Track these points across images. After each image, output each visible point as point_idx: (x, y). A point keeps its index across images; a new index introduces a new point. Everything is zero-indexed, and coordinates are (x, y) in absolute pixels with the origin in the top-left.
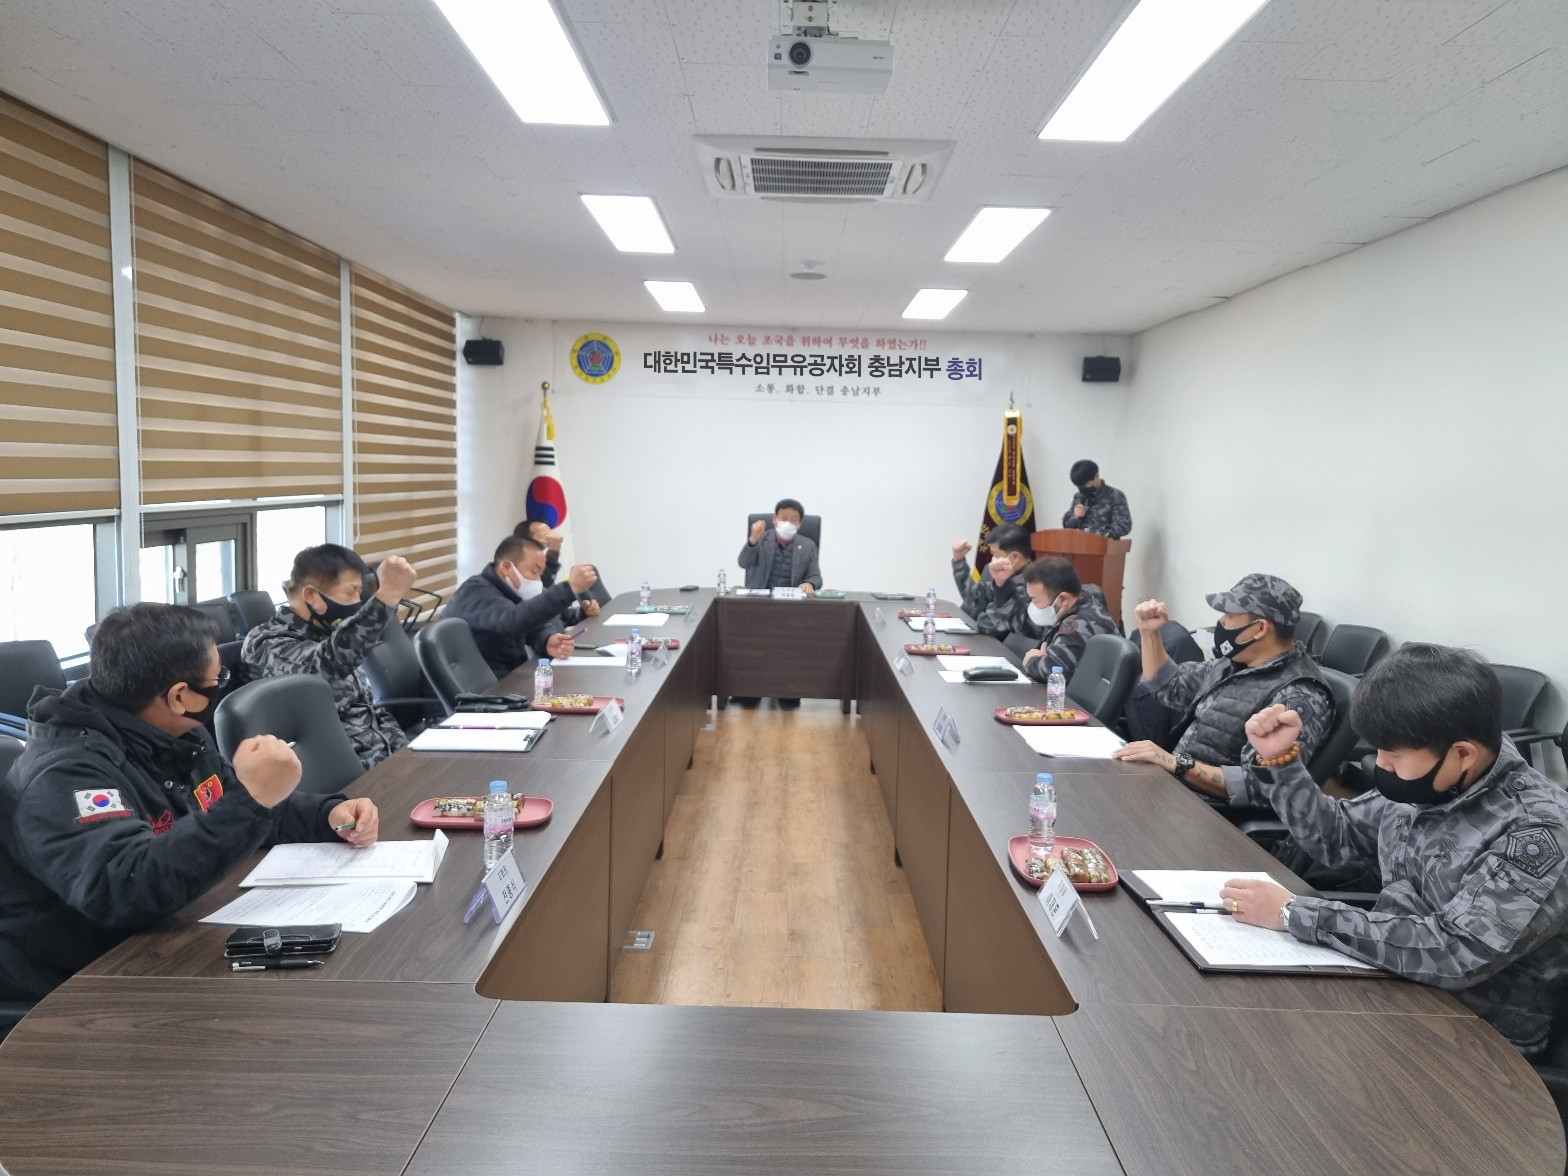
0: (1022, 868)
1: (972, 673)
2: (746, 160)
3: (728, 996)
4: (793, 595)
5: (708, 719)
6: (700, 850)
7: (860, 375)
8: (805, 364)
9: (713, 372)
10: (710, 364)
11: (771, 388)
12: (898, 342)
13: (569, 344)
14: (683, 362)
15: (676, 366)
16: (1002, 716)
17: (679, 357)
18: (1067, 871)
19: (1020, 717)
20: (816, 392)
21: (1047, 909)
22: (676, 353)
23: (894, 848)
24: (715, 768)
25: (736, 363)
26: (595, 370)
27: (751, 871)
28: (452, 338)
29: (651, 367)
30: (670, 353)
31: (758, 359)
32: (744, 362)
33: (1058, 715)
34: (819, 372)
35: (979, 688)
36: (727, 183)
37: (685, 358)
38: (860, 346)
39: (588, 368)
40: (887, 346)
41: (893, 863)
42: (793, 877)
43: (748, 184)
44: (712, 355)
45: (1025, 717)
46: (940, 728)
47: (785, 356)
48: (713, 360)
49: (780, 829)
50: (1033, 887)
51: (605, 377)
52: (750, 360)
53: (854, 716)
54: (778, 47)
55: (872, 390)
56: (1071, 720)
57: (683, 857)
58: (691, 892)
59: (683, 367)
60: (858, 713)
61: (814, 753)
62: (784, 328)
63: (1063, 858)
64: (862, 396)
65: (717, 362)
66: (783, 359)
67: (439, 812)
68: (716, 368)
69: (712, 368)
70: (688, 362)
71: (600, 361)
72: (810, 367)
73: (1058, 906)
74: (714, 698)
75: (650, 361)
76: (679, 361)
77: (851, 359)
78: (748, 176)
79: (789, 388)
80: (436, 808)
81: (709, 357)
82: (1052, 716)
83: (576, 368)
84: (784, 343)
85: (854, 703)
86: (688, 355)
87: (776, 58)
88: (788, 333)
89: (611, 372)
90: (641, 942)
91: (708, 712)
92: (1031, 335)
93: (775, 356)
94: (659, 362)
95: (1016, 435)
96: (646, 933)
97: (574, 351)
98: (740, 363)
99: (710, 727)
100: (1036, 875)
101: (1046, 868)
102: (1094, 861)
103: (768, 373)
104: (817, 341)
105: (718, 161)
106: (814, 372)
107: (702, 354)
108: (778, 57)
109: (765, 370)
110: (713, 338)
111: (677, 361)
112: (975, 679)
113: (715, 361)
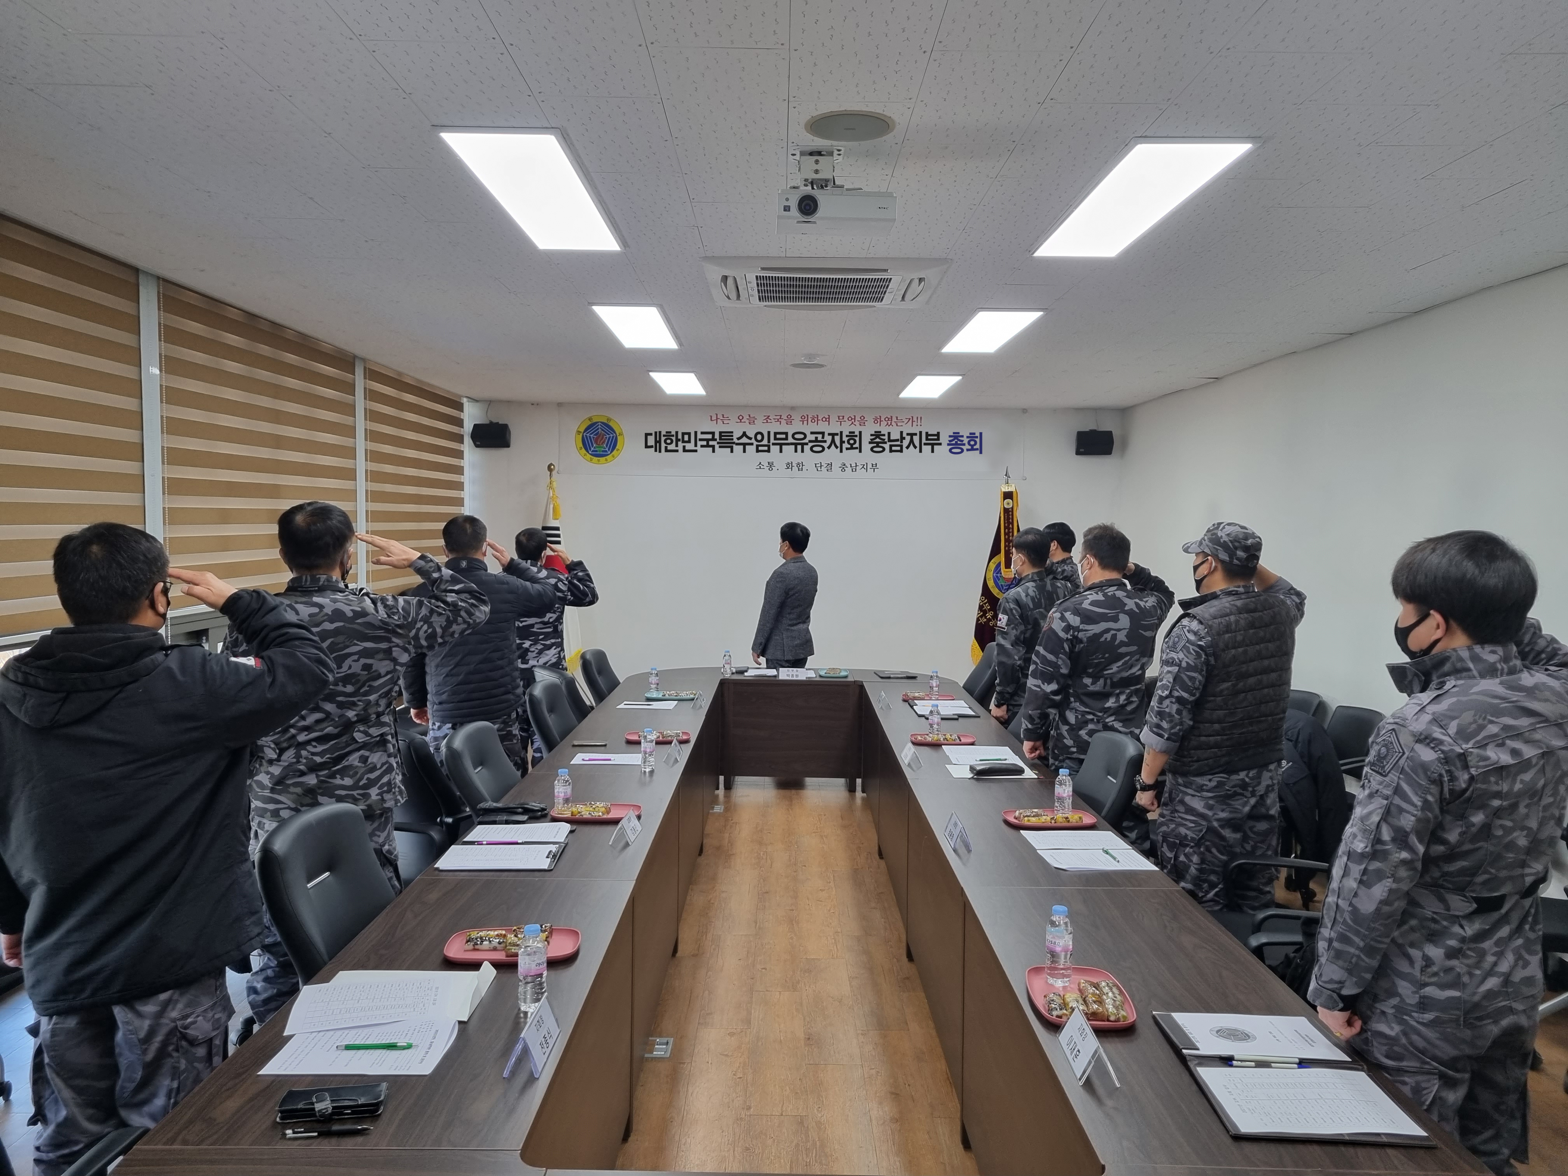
0: (1040, 1004)
1: (978, 768)
2: (751, 277)
3: (749, 1108)
4: (797, 676)
5: (715, 801)
6: (713, 946)
7: (860, 451)
8: (806, 441)
9: (714, 451)
10: (711, 443)
11: (771, 465)
12: (894, 419)
13: (574, 425)
14: (684, 442)
15: (677, 446)
16: (1011, 819)
17: (680, 437)
18: (1086, 1009)
19: (1029, 821)
20: (815, 469)
21: (1068, 1052)
22: (677, 433)
23: (905, 942)
24: (725, 854)
25: (737, 441)
26: (600, 450)
27: (766, 969)
28: (459, 423)
29: (651, 447)
30: (670, 432)
31: (759, 437)
32: (744, 440)
33: (1067, 818)
34: (820, 449)
35: (988, 784)
36: (733, 295)
37: (686, 438)
38: (857, 423)
39: (592, 449)
40: (884, 423)
41: (905, 958)
42: (807, 975)
43: (752, 296)
44: (713, 433)
45: (1034, 821)
46: (951, 835)
47: (786, 434)
48: (713, 439)
49: (792, 921)
50: (1055, 1027)
51: (609, 457)
52: (750, 439)
53: (859, 794)
54: (787, 199)
55: (870, 466)
56: (1080, 824)
57: (697, 954)
58: (707, 992)
59: (684, 447)
60: (863, 791)
61: (822, 837)
62: (784, 407)
63: (1080, 990)
64: (860, 472)
65: (718, 440)
66: (784, 436)
67: (470, 946)
68: (717, 446)
69: (713, 447)
70: (689, 441)
71: (603, 442)
72: (811, 444)
73: (1079, 1051)
74: (722, 778)
75: (651, 441)
76: (679, 440)
77: (851, 435)
78: (753, 289)
79: (789, 466)
80: (467, 942)
81: (710, 436)
82: (1060, 820)
83: (581, 448)
84: (783, 422)
85: (859, 781)
86: (689, 434)
87: (785, 210)
88: (788, 413)
89: (615, 452)
90: (660, 1050)
91: (717, 792)
92: (1025, 411)
93: (776, 434)
94: (660, 442)
95: (1012, 508)
96: (665, 1040)
97: (579, 432)
98: (741, 441)
99: (718, 809)
100: (1055, 1013)
101: (1064, 1005)
102: (1110, 994)
103: (768, 451)
104: (815, 419)
105: (725, 279)
106: (815, 449)
107: (702, 433)
108: (787, 209)
109: (766, 448)
110: (714, 418)
111: (677, 440)
112: (982, 774)
113: (716, 440)
